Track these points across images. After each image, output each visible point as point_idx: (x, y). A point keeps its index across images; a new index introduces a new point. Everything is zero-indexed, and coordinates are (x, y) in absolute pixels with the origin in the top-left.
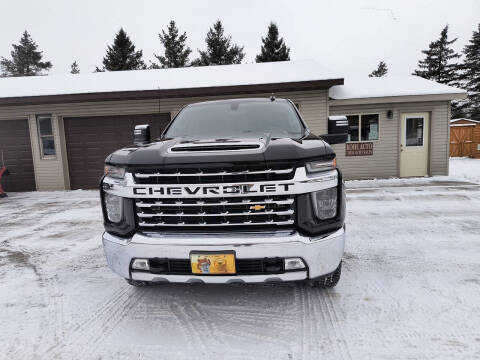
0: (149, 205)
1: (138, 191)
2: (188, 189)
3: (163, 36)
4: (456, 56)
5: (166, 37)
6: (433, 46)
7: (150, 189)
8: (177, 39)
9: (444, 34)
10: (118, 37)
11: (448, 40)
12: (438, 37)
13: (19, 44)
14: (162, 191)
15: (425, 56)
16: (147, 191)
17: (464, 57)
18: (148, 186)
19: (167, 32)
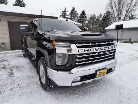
0: (82, 56)
1: (80, 51)
2: (96, 49)
4: (68, 15)
6: (63, 12)
7: (84, 50)
9: (65, 9)
11: (66, 11)
12: (64, 10)
14: (88, 50)
15: (61, 14)
16: (83, 51)
17: (69, 16)
18: (83, 49)
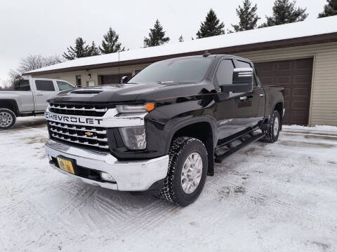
2: (59, 117)
3: (239, 9)
5: (241, 10)
8: (249, 10)
10: (208, 15)
13: (153, 28)
14: (52, 116)
16: (48, 116)
19: (242, 7)
